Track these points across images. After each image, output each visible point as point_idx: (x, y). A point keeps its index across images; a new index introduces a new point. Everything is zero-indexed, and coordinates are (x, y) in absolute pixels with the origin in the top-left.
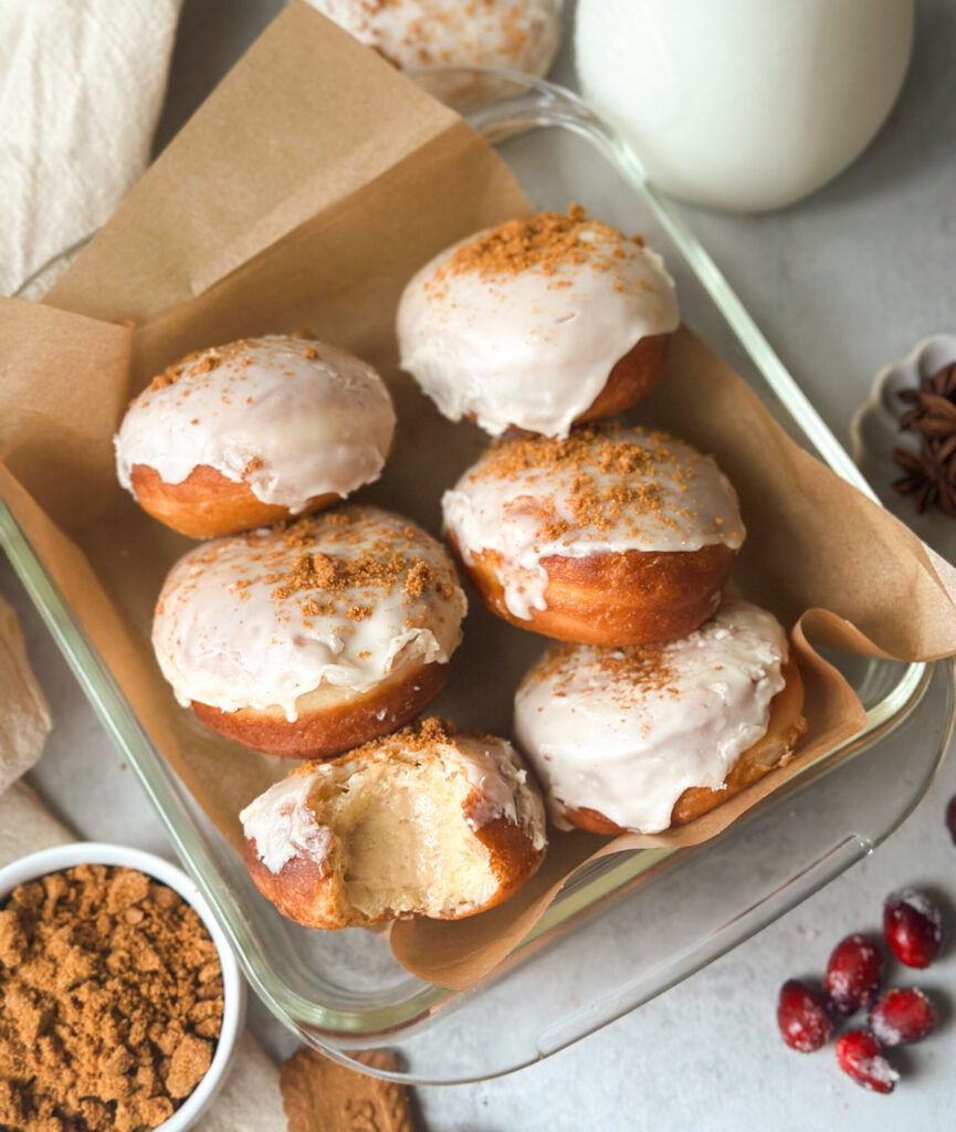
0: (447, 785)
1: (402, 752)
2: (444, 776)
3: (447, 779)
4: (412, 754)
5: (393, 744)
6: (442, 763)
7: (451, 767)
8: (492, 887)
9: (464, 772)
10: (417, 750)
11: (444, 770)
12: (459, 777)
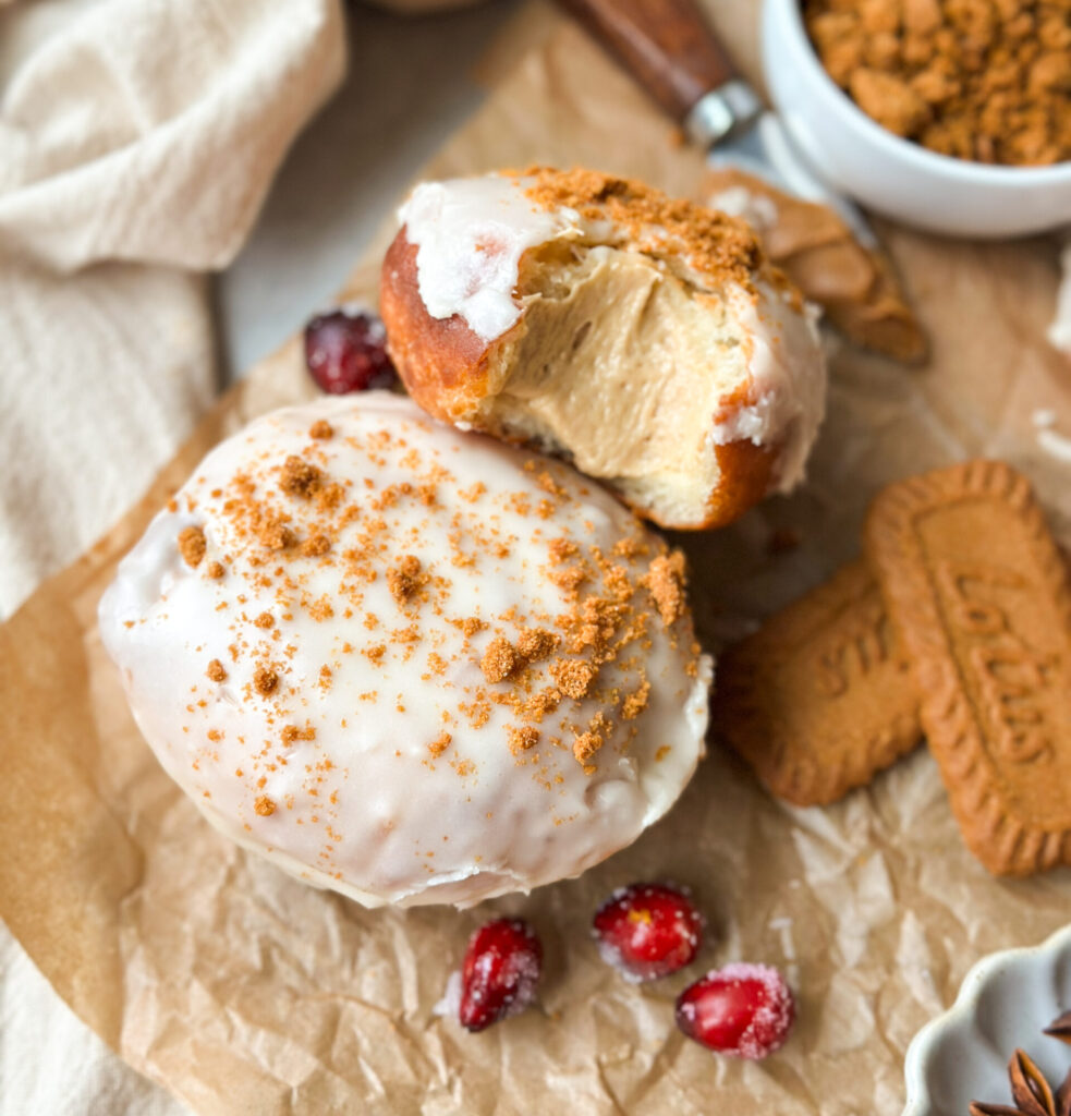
0: (712, 350)
1: (681, 256)
2: (716, 334)
3: (720, 342)
4: (692, 270)
5: (676, 238)
6: (724, 314)
7: (734, 329)
8: (691, 514)
9: (749, 351)
10: (701, 269)
11: (720, 326)
12: (737, 350)
